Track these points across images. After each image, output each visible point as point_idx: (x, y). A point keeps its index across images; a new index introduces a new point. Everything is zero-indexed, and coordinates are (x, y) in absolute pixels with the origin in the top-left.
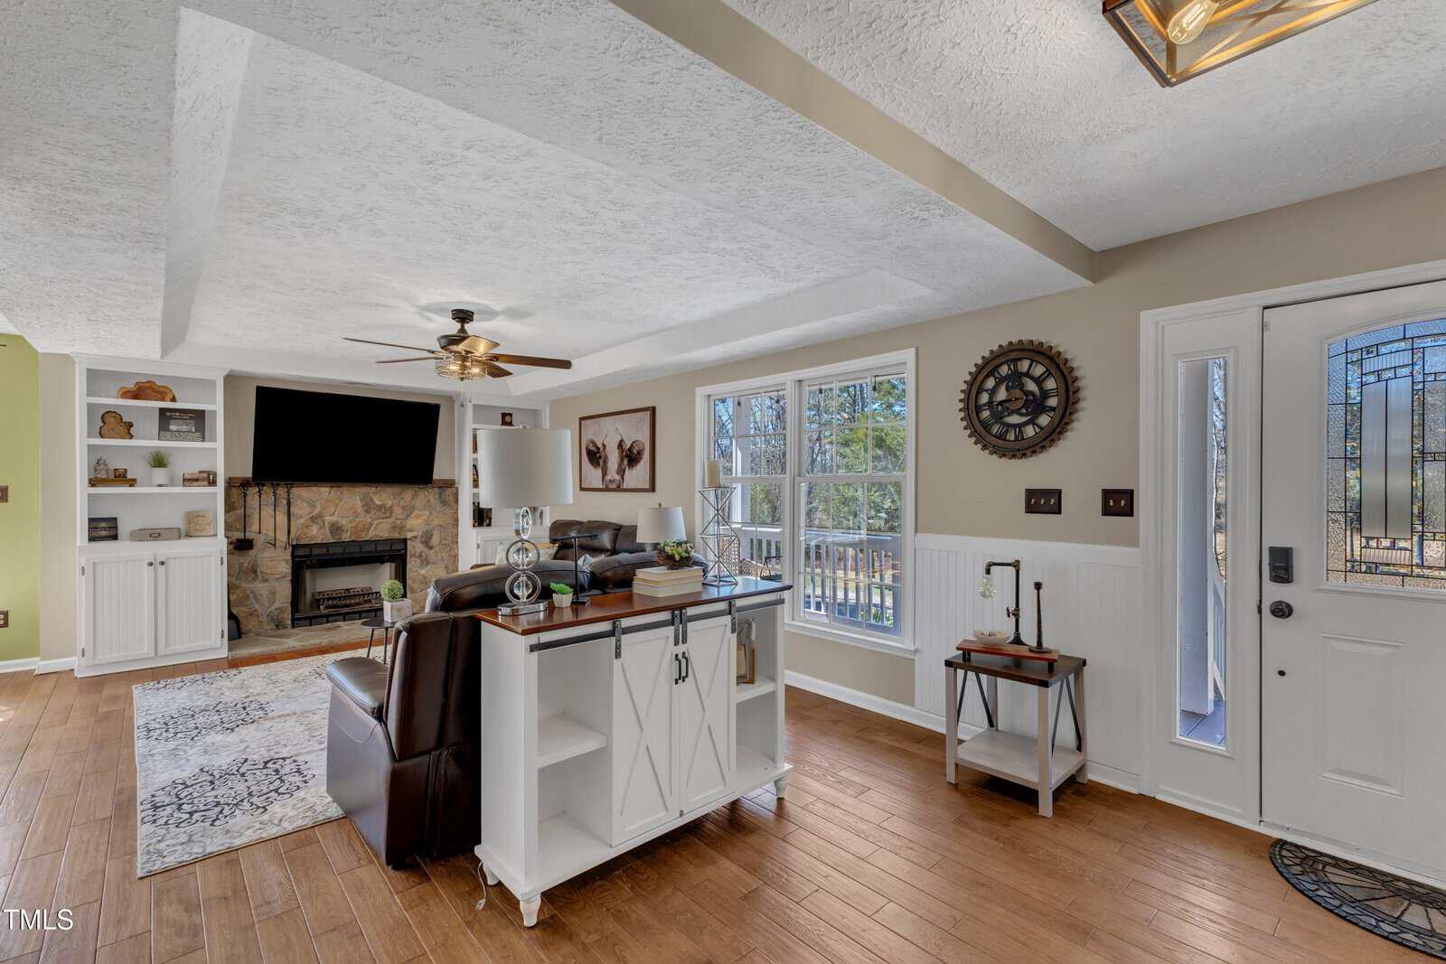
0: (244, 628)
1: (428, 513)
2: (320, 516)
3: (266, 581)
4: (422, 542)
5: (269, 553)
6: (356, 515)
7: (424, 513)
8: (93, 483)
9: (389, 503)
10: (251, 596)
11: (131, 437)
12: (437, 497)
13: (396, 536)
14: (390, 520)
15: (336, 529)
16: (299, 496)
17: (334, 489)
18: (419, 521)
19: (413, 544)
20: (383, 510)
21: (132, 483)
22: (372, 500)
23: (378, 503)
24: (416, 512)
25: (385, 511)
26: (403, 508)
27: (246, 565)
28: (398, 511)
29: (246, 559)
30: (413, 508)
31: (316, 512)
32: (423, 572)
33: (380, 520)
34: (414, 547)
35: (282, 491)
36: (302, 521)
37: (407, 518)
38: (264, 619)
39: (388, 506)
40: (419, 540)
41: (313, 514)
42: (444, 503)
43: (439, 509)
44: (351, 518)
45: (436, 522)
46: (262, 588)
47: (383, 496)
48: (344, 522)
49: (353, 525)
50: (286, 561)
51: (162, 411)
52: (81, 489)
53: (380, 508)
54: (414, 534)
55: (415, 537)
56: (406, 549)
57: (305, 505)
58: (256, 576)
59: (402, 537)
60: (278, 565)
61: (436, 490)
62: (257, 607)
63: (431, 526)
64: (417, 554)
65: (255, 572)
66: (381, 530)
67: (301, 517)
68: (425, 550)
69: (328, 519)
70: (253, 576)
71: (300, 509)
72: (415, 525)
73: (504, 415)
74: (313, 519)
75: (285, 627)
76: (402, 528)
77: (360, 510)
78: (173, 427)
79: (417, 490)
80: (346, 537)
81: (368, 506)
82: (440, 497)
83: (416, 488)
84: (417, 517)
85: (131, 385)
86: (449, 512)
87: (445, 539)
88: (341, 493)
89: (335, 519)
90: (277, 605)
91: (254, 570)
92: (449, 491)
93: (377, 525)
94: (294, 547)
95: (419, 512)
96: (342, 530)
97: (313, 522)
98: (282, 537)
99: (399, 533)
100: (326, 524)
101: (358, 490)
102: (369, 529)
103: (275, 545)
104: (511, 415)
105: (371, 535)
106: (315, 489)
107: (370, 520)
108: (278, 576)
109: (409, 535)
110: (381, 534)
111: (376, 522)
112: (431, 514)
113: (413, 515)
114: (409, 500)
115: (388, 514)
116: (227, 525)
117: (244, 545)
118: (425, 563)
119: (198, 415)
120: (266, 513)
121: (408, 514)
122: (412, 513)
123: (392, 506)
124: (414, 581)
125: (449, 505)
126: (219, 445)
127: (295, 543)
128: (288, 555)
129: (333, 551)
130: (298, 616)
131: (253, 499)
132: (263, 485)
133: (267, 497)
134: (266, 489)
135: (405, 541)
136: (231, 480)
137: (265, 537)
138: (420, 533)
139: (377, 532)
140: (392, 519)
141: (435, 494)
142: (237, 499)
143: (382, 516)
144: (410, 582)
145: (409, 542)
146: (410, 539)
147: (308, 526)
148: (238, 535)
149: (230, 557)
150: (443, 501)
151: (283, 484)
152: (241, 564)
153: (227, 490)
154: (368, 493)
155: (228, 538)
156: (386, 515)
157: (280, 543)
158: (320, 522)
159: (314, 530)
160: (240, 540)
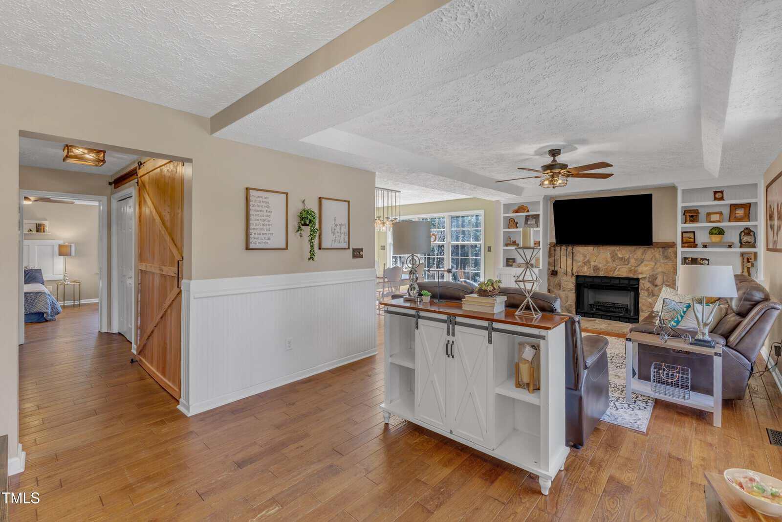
1: (654, 264)
2: (589, 261)
3: (564, 291)
4: (649, 281)
5: (565, 278)
6: (607, 262)
7: (650, 263)
8: (507, 245)
9: (627, 257)
11: (517, 228)
12: (661, 253)
13: (631, 276)
14: (627, 267)
15: (596, 269)
16: (579, 251)
17: (596, 248)
18: (648, 268)
19: (643, 282)
20: (623, 261)
21: (518, 245)
22: (616, 254)
23: (621, 256)
24: (645, 263)
25: (625, 261)
26: (636, 260)
27: (556, 282)
28: (632, 261)
29: (556, 280)
30: (643, 260)
31: (587, 259)
32: (650, 300)
33: (620, 266)
34: (643, 284)
35: (570, 248)
36: (580, 264)
37: (639, 265)
38: (564, 309)
39: (626, 258)
40: (647, 280)
41: (585, 261)
42: (666, 257)
43: (662, 261)
44: (604, 264)
45: (660, 269)
46: (562, 293)
47: (623, 252)
48: (600, 266)
49: (606, 267)
50: (573, 282)
51: (527, 216)
52: (502, 248)
53: (621, 259)
54: (644, 276)
55: (644, 278)
56: (639, 285)
57: (581, 256)
59: (635, 277)
60: (569, 284)
61: (660, 249)
63: (656, 272)
64: (645, 289)
65: (560, 286)
66: (622, 272)
67: (580, 262)
68: (652, 287)
69: (592, 263)
70: (559, 287)
71: (579, 258)
72: (644, 271)
73: (715, 193)
74: (585, 263)
76: (635, 272)
77: (609, 260)
78: (529, 223)
80: (602, 274)
81: (614, 257)
82: (663, 254)
83: (646, 248)
84: (646, 266)
85: (516, 208)
86: (670, 264)
87: (667, 281)
88: (600, 251)
89: (596, 263)
90: (569, 303)
91: (559, 285)
92: (670, 250)
93: (619, 269)
94: (577, 277)
95: (647, 263)
96: (600, 270)
97: (585, 265)
98: (569, 270)
99: (633, 274)
100: (591, 266)
101: (608, 248)
102: (614, 270)
103: (566, 274)
105: (616, 274)
106: (586, 248)
107: (615, 266)
108: (569, 289)
109: (640, 276)
110: (622, 274)
111: (619, 267)
112: (656, 263)
113: (643, 264)
114: (640, 255)
115: (626, 263)
116: (549, 264)
117: (554, 273)
118: (651, 295)
119: (537, 217)
120: (564, 259)
121: (639, 263)
122: (642, 262)
123: (629, 258)
124: (643, 305)
125: (671, 259)
126: (541, 229)
127: (576, 274)
128: (573, 280)
129: (596, 280)
130: (579, 311)
131: (558, 252)
132: (562, 246)
133: (563, 252)
134: (564, 247)
135: (638, 280)
136: (550, 244)
137: (563, 270)
138: (648, 276)
139: (619, 273)
140: (629, 266)
141: (659, 252)
142: (553, 252)
143: (622, 263)
144: (640, 305)
145: (641, 281)
146: (641, 279)
147: (583, 267)
148: (553, 268)
149: (550, 278)
150: (666, 256)
151: (570, 245)
152: (554, 282)
153: (550, 248)
154: (614, 251)
155: (550, 269)
156: (625, 263)
157: (569, 274)
158: (588, 264)
159: (585, 269)
160: (553, 271)
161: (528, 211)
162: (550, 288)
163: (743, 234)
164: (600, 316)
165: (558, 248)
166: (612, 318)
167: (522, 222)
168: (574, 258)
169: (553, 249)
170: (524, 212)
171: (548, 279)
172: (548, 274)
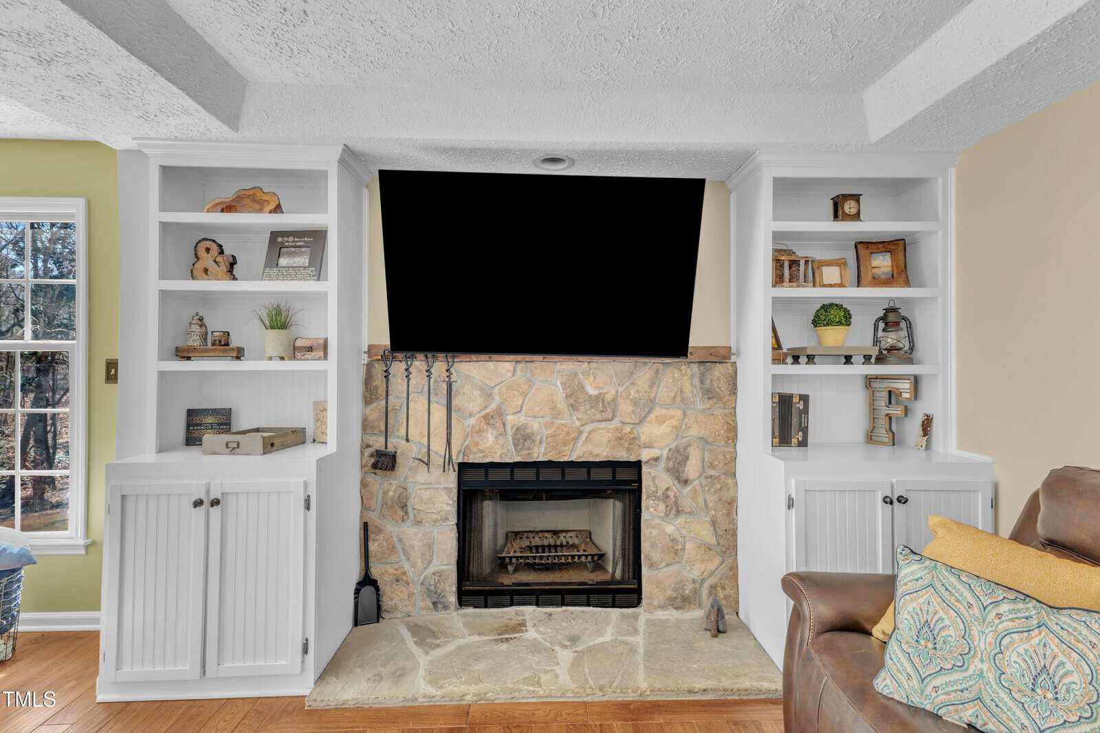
0: (387, 603)
1: (679, 414)
2: (500, 413)
3: (419, 523)
4: (668, 470)
5: (422, 476)
6: (556, 413)
7: (671, 412)
8: (183, 354)
9: (610, 393)
10: (399, 547)
11: (235, 277)
12: (696, 381)
13: (622, 455)
14: (611, 425)
15: (523, 437)
16: (468, 377)
17: (520, 366)
18: (664, 429)
19: (653, 472)
20: (600, 406)
21: (239, 355)
22: (582, 387)
23: (592, 391)
24: (658, 411)
25: (604, 407)
26: (635, 403)
27: (391, 493)
28: (625, 408)
29: (386, 485)
30: (651, 404)
31: (493, 406)
32: (670, 529)
33: (595, 425)
34: (654, 479)
35: (439, 366)
36: (472, 421)
37: (642, 421)
38: (417, 589)
39: (609, 397)
40: (663, 465)
41: (488, 411)
42: (710, 394)
43: (700, 406)
44: (547, 419)
45: (694, 432)
46: (412, 535)
47: (600, 376)
48: (536, 426)
49: (552, 431)
50: (448, 490)
51: (274, 232)
53: (597, 400)
54: (655, 452)
55: (656, 459)
56: (639, 481)
57: (476, 393)
58: (406, 513)
59: (633, 459)
60: (437, 497)
61: (695, 367)
62: (407, 566)
63: (686, 441)
64: (660, 493)
65: (404, 507)
66: (597, 443)
67: (471, 415)
68: (675, 487)
69: (511, 419)
70: (401, 513)
71: (470, 401)
72: (654, 438)
73: (840, 198)
74: (487, 419)
75: (446, 607)
76: (634, 440)
77: (562, 405)
78: (282, 261)
79: (661, 366)
80: (539, 454)
81: (575, 396)
82: (702, 382)
83: (657, 363)
84: (661, 421)
85: (228, 192)
86: (719, 412)
87: (712, 466)
88: (533, 374)
89: (521, 419)
90: (435, 567)
91: (402, 504)
92: (718, 371)
93: (590, 433)
94: (463, 467)
95: (664, 411)
96: (534, 441)
97: (488, 424)
98: (438, 446)
99: (628, 450)
100: (508, 427)
101: (558, 367)
102: (576, 439)
103: (428, 464)
104: (856, 198)
105: (577, 453)
106: (490, 363)
107: (578, 423)
108: (434, 516)
109: (645, 455)
110: (596, 451)
111: (588, 428)
112: (684, 413)
113: (652, 417)
114: (646, 387)
115: (609, 414)
116: (366, 426)
117: (384, 462)
118: (674, 511)
119: (316, 238)
120: (418, 405)
121: (643, 414)
122: (650, 412)
123: (614, 400)
124: (654, 546)
125: (720, 399)
126: (330, 285)
127: (460, 460)
128: (451, 480)
129: (520, 475)
130: (468, 587)
131: (398, 382)
132: (413, 357)
133: (418, 379)
134: (419, 363)
135: (638, 465)
136: (371, 349)
137: (415, 449)
138: (665, 453)
139: (590, 447)
140: (616, 423)
141: (692, 376)
142: (379, 382)
143: (598, 416)
144: (645, 546)
145: (645, 469)
146: (647, 462)
147: (480, 432)
148: (378, 443)
149: (371, 478)
150: (709, 391)
151: (441, 355)
152: (386, 493)
153: (369, 367)
154: (576, 374)
155: (368, 446)
156: (605, 416)
157: (437, 460)
158: (499, 424)
159: (490, 438)
160: (379, 454)
161: (278, 209)
162: (373, 517)
163: (882, 325)
164: (533, 598)
165: (398, 368)
166: (568, 598)
167: (253, 254)
168: (454, 402)
169: (379, 368)
170: (260, 211)
171: (364, 484)
172: (363, 467)
